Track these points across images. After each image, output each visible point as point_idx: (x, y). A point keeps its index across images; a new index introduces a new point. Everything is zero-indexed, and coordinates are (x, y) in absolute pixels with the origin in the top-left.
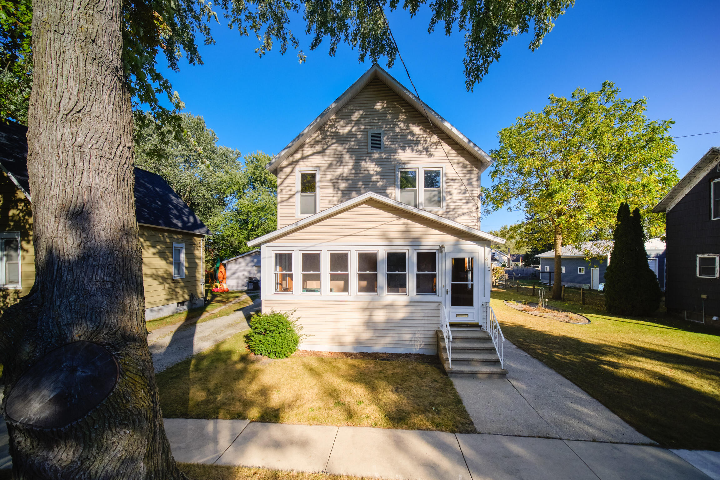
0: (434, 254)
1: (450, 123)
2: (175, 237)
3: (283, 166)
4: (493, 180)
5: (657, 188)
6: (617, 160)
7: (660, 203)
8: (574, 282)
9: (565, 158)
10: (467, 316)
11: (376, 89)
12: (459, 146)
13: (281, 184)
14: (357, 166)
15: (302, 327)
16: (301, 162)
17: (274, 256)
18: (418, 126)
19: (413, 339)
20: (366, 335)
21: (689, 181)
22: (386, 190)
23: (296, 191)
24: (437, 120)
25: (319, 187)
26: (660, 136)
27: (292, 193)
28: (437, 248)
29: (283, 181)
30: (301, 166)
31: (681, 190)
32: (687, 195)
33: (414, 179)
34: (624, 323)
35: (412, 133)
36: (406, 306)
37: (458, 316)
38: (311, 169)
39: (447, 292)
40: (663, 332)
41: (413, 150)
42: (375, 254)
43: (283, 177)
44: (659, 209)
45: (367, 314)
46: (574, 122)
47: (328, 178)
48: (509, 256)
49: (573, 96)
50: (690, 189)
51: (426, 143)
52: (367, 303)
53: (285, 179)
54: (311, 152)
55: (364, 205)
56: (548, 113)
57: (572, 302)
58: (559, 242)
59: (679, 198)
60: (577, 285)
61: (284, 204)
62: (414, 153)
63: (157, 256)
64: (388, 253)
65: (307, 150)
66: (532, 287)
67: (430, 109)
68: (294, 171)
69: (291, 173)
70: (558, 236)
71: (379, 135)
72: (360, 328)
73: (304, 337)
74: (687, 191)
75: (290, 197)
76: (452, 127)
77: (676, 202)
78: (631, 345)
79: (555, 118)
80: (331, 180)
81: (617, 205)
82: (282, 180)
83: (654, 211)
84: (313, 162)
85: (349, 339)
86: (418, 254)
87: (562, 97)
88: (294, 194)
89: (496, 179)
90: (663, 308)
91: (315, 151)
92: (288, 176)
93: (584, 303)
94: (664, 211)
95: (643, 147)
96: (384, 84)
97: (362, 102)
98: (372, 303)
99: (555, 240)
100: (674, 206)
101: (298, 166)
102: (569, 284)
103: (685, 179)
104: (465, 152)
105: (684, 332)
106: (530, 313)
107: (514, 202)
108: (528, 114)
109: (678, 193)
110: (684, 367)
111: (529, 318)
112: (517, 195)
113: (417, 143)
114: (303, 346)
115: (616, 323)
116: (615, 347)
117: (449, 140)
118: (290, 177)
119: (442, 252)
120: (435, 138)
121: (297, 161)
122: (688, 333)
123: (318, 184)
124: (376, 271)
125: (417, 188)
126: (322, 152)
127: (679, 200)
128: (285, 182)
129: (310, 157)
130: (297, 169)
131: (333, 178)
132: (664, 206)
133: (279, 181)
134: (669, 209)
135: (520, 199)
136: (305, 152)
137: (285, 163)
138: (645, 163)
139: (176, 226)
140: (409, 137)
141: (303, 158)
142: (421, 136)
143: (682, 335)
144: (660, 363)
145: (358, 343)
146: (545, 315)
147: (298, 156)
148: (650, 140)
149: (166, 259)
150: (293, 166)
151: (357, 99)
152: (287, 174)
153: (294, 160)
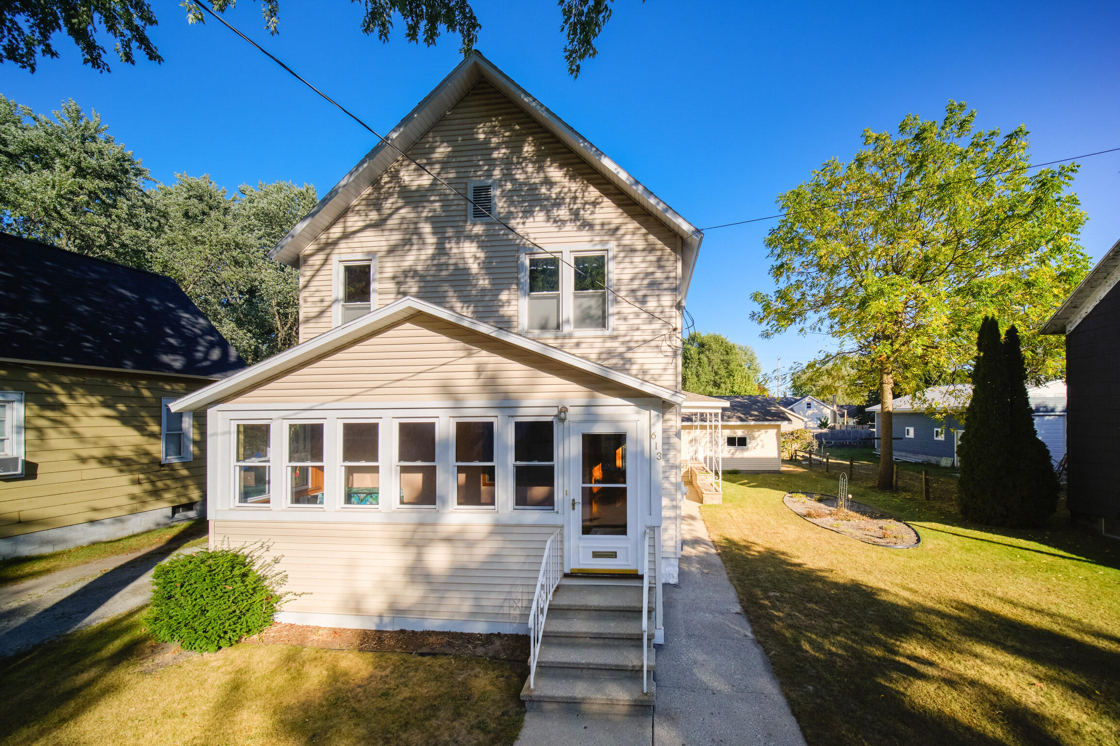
0: (549, 426)
1: (616, 161)
2: (168, 387)
3: (308, 252)
4: (778, 280)
5: (1056, 291)
6: (982, 240)
7: (1055, 317)
8: (926, 454)
9: (892, 239)
10: (613, 555)
11: (484, 102)
12: (639, 209)
13: (305, 287)
14: (441, 250)
15: (286, 576)
16: (343, 244)
17: (234, 429)
18: (561, 167)
19: (507, 604)
20: (411, 595)
21: (1105, 274)
22: (498, 295)
23: (332, 298)
24: (590, 154)
25: (375, 291)
26: (1056, 196)
27: (326, 304)
28: (555, 412)
29: (309, 281)
30: (342, 251)
31: (1091, 292)
32: (1102, 301)
33: (555, 273)
34: (986, 544)
35: (549, 182)
36: (492, 533)
37: (596, 555)
38: (360, 256)
39: (574, 504)
40: (1051, 568)
41: (548, 219)
42: (433, 425)
43: (309, 273)
44: (1055, 327)
45: (413, 550)
46: (908, 177)
47: (390, 275)
48: (835, 408)
49: (902, 129)
50: (1108, 290)
51: (575, 203)
52: (411, 527)
53: (313, 276)
54: (362, 224)
55: (408, 325)
56: (860, 163)
57: (908, 496)
58: (888, 388)
59: (1089, 307)
60: (933, 459)
61: (311, 325)
62: (549, 224)
63: (116, 423)
64: (458, 424)
65: (354, 222)
66: (848, 463)
67: (577, 133)
68: (329, 262)
69: (323, 265)
70: (885, 376)
71: (487, 188)
72: (397, 581)
73: (289, 597)
74: (1102, 293)
75: (322, 312)
76: (619, 170)
77: (1084, 315)
78: (974, 608)
79: (874, 169)
80: (394, 278)
81: (978, 319)
82: (307, 278)
83: (1044, 332)
84: (365, 244)
85: (376, 604)
86: (519, 426)
87: (885, 134)
88: (330, 306)
89: (783, 279)
90: (1062, 511)
91: (368, 222)
92: (318, 270)
93: (928, 498)
94: (1062, 331)
95: (1026, 217)
96: (498, 92)
97: (454, 127)
98: (422, 529)
99: (881, 384)
100: (1079, 321)
101: (336, 251)
102: (920, 456)
103: (1097, 270)
104: (651, 219)
105: (1093, 565)
106: (817, 521)
107: (812, 317)
108: (828, 165)
109: (1087, 296)
110: (1070, 676)
111: (808, 533)
112: (816, 307)
113: (558, 203)
114: (285, 616)
115: (968, 543)
116: (939, 613)
117: (621, 197)
118: (322, 273)
119: (563, 420)
120: (593, 193)
121: (335, 243)
122: (1102, 570)
123: (374, 286)
124: (433, 460)
125: (560, 292)
126: (378, 225)
127: (1089, 311)
128: (313, 284)
129: (359, 235)
130: (335, 258)
131: (398, 274)
132: (1062, 321)
133: (302, 281)
134: (1071, 328)
135: (824, 313)
136: (349, 224)
137: (309, 248)
138: (1032, 244)
139: (168, 367)
140: (543, 190)
141: (346, 236)
142: (566, 190)
143: (1088, 574)
144: (1020, 662)
145: (396, 611)
146: (843, 526)
147: (336, 231)
148: (1038, 202)
149: (141, 429)
150: (328, 251)
151: (446, 122)
152: (316, 267)
153: (330, 241)
